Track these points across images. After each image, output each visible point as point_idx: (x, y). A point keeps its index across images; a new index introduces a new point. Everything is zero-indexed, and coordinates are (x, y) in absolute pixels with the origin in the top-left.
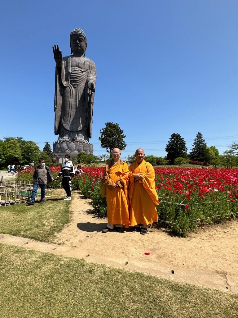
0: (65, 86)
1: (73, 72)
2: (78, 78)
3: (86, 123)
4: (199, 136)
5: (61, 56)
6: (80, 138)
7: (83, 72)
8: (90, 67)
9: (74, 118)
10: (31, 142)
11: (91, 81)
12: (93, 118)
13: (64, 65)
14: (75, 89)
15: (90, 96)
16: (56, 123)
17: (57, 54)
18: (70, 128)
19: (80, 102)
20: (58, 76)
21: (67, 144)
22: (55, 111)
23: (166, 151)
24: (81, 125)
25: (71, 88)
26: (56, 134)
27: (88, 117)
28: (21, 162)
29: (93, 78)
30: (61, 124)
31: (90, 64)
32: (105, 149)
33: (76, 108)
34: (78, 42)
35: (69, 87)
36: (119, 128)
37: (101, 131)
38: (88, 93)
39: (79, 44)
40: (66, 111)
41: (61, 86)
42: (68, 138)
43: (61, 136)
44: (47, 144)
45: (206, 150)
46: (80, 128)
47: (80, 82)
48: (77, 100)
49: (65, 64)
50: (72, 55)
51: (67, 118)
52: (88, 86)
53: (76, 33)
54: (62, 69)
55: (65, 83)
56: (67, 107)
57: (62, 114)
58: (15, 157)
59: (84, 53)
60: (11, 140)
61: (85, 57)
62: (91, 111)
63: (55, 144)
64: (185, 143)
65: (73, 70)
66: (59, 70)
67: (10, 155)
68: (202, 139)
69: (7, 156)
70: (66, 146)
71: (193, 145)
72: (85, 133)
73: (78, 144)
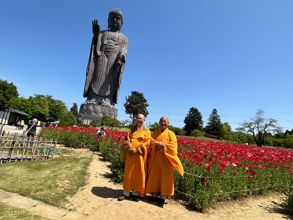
0: (99, 55)
1: (108, 44)
2: (112, 49)
3: (114, 90)
4: (215, 112)
5: (99, 29)
6: (107, 102)
7: (116, 45)
8: (124, 42)
9: (103, 84)
10: (60, 102)
11: (123, 53)
12: (120, 85)
13: (100, 37)
14: (108, 59)
15: (121, 66)
16: (86, 86)
17: (96, 28)
18: (98, 92)
19: (110, 70)
20: (93, 46)
21: (94, 107)
22: (87, 75)
23: (184, 122)
24: (109, 91)
25: (104, 57)
26: (85, 96)
27: (116, 84)
28: (47, 119)
29: (124, 51)
30: (91, 88)
31: (124, 39)
32: (129, 115)
33: (106, 76)
34: (115, 19)
35: (102, 56)
36: (144, 98)
37: (126, 98)
38: (118, 63)
39: (116, 21)
40: (97, 77)
41: (95, 55)
42: (95, 102)
43: (89, 99)
44: (75, 104)
45: (220, 125)
46: (108, 93)
47: (113, 53)
48: (108, 69)
49: (102, 36)
50: (108, 30)
51: (97, 83)
52: (119, 57)
53: (115, 12)
54: (98, 41)
55: (99, 53)
56: (98, 73)
57: (93, 79)
58: (42, 114)
59: (119, 29)
60: (41, 98)
61: (120, 33)
62: (120, 80)
63: (82, 106)
64: (202, 117)
65: (108, 42)
66: (95, 41)
67: (37, 111)
68: (217, 115)
69: (34, 112)
70: (92, 109)
71: (209, 120)
72: (112, 98)
73: (104, 108)
